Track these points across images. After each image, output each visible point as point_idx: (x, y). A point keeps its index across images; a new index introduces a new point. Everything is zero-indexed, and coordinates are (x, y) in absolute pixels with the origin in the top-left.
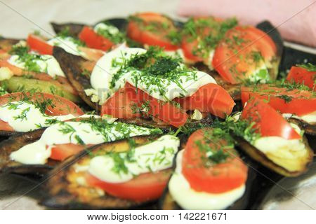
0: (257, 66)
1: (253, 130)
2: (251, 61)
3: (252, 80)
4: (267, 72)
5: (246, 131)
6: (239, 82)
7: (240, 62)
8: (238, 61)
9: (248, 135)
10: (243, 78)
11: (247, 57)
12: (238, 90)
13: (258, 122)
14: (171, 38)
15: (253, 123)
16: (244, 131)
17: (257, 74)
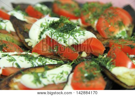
0: (120, 29)
1: (112, 63)
2: (117, 26)
3: (117, 36)
4: (126, 32)
5: (108, 64)
6: (109, 37)
7: (111, 27)
8: (110, 26)
9: (108, 66)
10: (112, 35)
11: (115, 24)
12: (109, 42)
13: (114, 59)
14: (75, 13)
15: (112, 59)
16: (106, 63)
17: (120, 34)
